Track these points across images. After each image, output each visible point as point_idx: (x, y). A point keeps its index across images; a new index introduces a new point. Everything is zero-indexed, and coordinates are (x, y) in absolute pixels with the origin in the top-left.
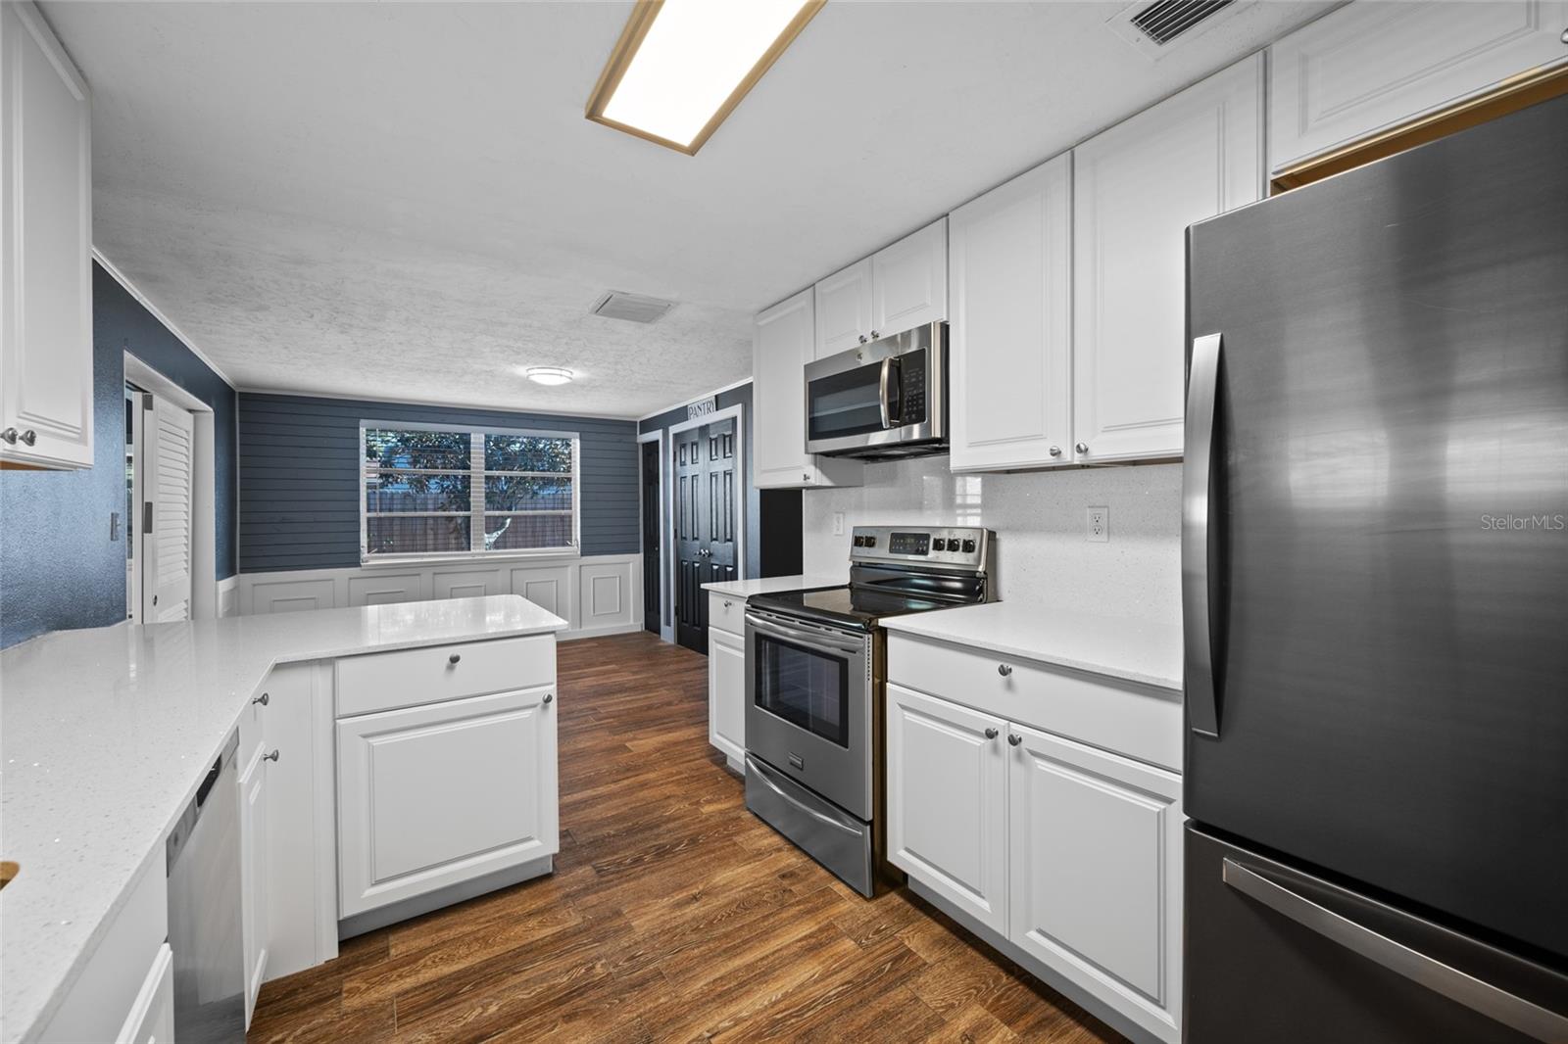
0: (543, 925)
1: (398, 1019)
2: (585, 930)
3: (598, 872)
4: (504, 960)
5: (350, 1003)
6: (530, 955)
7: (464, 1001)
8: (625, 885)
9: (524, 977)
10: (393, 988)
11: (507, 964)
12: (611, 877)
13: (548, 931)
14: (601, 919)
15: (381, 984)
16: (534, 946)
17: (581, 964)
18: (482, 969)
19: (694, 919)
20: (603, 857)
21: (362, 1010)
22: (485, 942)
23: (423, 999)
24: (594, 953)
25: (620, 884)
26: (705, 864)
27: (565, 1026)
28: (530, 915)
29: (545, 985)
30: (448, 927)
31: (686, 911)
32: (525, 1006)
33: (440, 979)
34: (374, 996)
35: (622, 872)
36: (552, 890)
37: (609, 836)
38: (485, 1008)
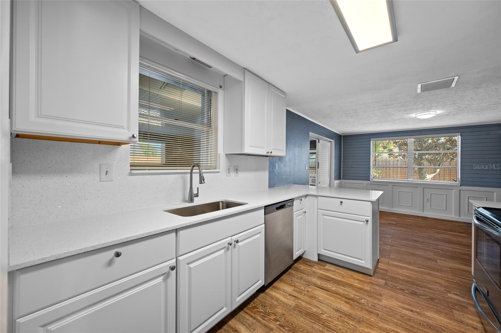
0: (359, 283)
1: (318, 277)
2: (368, 292)
3: (385, 284)
4: (344, 283)
5: (313, 269)
6: (350, 286)
7: (330, 283)
8: (391, 292)
9: (345, 289)
10: (321, 272)
11: (344, 284)
12: (388, 287)
13: (359, 285)
14: (375, 293)
15: (320, 270)
16: (352, 285)
17: (359, 297)
18: (338, 281)
19: (404, 314)
20: (391, 282)
21: (314, 271)
22: (343, 277)
23: (324, 277)
24: (365, 297)
25: (390, 290)
26: (428, 307)
27: (344, 303)
28: (358, 280)
29: (347, 293)
30: (339, 270)
31: (404, 311)
32: (340, 293)
33: (329, 277)
34: (317, 271)
35: (393, 288)
36: (368, 279)
37: (399, 279)
38: (332, 287)
